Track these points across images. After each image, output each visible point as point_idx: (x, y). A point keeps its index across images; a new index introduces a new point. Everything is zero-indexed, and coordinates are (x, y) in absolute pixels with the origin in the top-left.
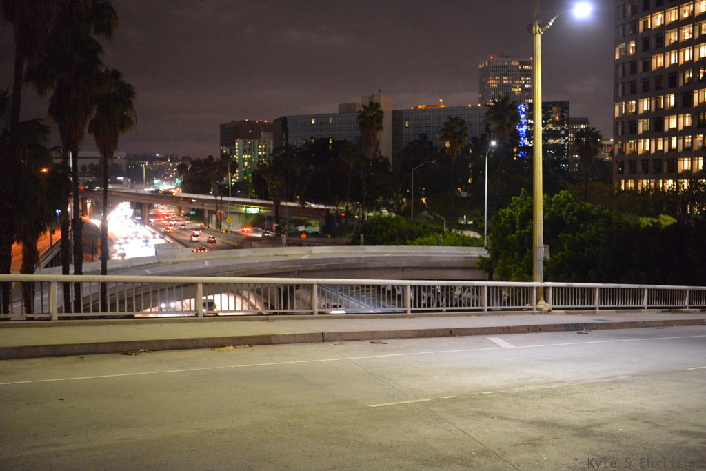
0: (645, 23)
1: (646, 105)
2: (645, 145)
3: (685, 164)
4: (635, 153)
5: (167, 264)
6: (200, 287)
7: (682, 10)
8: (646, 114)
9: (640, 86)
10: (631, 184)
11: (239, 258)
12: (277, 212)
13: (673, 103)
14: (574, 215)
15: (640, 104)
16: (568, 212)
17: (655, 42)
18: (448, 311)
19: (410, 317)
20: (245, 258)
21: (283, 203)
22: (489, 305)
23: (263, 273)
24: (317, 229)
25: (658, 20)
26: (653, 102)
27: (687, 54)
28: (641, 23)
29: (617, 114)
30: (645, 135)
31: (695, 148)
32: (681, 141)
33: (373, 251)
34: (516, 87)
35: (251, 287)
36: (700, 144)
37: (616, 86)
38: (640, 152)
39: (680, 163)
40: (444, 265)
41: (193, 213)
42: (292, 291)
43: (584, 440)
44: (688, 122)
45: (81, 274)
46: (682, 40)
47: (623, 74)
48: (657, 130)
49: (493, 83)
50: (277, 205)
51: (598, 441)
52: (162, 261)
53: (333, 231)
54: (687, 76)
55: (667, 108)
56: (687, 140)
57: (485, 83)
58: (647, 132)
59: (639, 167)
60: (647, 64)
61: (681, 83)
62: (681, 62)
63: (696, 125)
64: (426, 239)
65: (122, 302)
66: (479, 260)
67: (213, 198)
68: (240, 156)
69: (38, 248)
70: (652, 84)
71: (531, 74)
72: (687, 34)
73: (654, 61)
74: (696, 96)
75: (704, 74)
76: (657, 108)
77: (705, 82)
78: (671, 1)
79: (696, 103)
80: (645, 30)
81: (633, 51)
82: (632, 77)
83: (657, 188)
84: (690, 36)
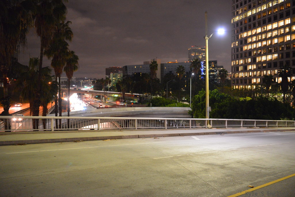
0: (241, 36)
1: (241, 62)
2: (241, 75)
3: (254, 81)
4: (238, 77)
5: (89, 113)
6: (99, 121)
7: (252, 32)
8: (242, 65)
9: (239, 56)
10: (237, 87)
11: (112, 111)
12: (124, 96)
13: (250, 61)
14: (219, 97)
15: (240, 61)
16: (217, 96)
17: (244, 41)
18: (178, 128)
19: (167, 130)
20: (114, 111)
21: (126, 93)
22: (192, 126)
23: (120, 116)
24: (137, 102)
25: (245, 35)
26: (244, 61)
27: (254, 46)
28: (240, 36)
29: (232, 65)
30: (241, 71)
31: (257, 75)
32: (253, 73)
33: (154, 109)
34: (200, 56)
35: (115, 120)
36: (259, 74)
37: (232, 56)
38: (240, 77)
39: (253, 80)
40: (177, 113)
41: (97, 96)
42: (128, 122)
43: (222, 169)
44: (255, 67)
45: (61, 116)
46: (253, 41)
47: (234, 52)
48: (245, 69)
49: (193, 55)
50: (124, 94)
51: (227, 170)
52: (87, 112)
53: (142, 102)
54: (254, 52)
55: (248, 63)
56: (255, 73)
57: (190, 55)
59: (240, 81)
60: (242, 49)
61: (253, 55)
62: (253, 48)
63: (257, 68)
64: (172, 105)
65: (74, 125)
66: (188, 111)
67: (103, 92)
68: (112, 78)
69: (48, 108)
70: (243, 55)
71: (205, 52)
72: (254, 39)
73: (244, 48)
74: (257, 59)
75: (260, 52)
76: (245, 63)
77: (260, 55)
78: (249, 29)
79: (257, 61)
80: (241, 38)
81: (237, 45)
82: (237, 53)
83: (245, 88)
84: (256, 40)
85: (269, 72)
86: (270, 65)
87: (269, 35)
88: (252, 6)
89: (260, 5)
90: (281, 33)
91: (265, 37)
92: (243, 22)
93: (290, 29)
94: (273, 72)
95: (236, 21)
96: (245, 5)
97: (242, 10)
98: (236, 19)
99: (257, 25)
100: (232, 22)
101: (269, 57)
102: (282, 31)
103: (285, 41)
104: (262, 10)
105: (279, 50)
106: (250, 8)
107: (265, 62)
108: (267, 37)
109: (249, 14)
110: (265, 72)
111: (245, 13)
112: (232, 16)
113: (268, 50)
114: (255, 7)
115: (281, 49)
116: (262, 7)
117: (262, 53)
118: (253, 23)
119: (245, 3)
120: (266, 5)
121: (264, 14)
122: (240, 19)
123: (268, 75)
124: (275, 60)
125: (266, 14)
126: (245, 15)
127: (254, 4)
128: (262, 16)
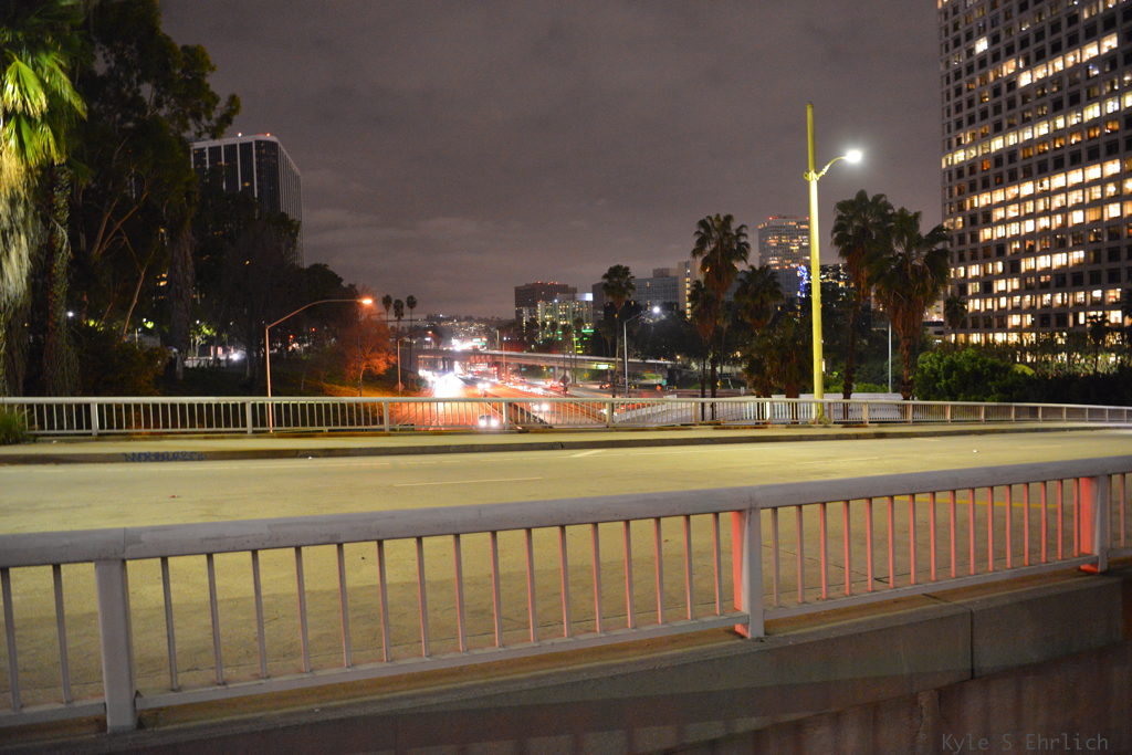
0: (972, 202)
2: (974, 305)
4: (966, 311)
7: (1007, 192)
8: (975, 279)
9: (967, 255)
10: (962, 337)
13: (1000, 269)
15: (969, 270)
17: (985, 217)
25: (983, 200)
26: (982, 269)
27: (1014, 229)
28: (968, 202)
30: (975, 296)
31: (1024, 307)
32: (1010, 301)
34: (794, 246)
36: (1029, 304)
38: (971, 310)
39: (1010, 320)
41: (523, 369)
46: (1008, 217)
48: (986, 292)
54: (1014, 247)
55: (995, 273)
56: (1015, 301)
57: (765, 243)
58: (976, 293)
59: (970, 323)
60: (975, 237)
61: (1008, 253)
62: (1008, 236)
63: (1024, 287)
70: (980, 252)
71: (807, 232)
72: (1013, 211)
73: (981, 234)
74: (1023, 264)
75: (1030, 246)
76: (986, 274)
77: (1031, 252)
78: (997, 184)
79: (1023, 270)
80: (972, 207)
81: (961, 226)
82: (961, 248)
83: (987, 341)
84: (1017, 214)
85: (1058, 298)
86: (1063, 280)
87: (1058, 201)
88: (1005, 125)
89: (1028, 122)
90: (1093, 198)
91: (1045, 207)
92: (979, 168)
93: (1120, 187)
94: (1071, 298)
95: (956, 162)
96: (984, 122)
97: (973, 135)
98: (955, 156)
99: (1022, 176)
100: (944, 165)
101: (1059, 260)
102: (1096, 193)
103: (1106, 218)
104: (1036, 136)
105: (1087, 241)
106: (998, 130)
107: (1047, 271)
108: (1053, 208)
109: (997, 144)
110: (1047, 297)
111: (982, 142)
112: (944, 150)
113: (1057, 240)
114: (1012, 127)
115: (1092, 239)
116: (1036, 129)
117: (1038, 249)
118: (1008, 169)
119: (984, 115)
120: (1046, 125)
121: (1041, 147)
122: (968, 158)
123: (1055, 305)
124: (1075, 265)
125: (1047, 148)
126: (983, 149)
127: (1011, 121)
128: (1036, 152)
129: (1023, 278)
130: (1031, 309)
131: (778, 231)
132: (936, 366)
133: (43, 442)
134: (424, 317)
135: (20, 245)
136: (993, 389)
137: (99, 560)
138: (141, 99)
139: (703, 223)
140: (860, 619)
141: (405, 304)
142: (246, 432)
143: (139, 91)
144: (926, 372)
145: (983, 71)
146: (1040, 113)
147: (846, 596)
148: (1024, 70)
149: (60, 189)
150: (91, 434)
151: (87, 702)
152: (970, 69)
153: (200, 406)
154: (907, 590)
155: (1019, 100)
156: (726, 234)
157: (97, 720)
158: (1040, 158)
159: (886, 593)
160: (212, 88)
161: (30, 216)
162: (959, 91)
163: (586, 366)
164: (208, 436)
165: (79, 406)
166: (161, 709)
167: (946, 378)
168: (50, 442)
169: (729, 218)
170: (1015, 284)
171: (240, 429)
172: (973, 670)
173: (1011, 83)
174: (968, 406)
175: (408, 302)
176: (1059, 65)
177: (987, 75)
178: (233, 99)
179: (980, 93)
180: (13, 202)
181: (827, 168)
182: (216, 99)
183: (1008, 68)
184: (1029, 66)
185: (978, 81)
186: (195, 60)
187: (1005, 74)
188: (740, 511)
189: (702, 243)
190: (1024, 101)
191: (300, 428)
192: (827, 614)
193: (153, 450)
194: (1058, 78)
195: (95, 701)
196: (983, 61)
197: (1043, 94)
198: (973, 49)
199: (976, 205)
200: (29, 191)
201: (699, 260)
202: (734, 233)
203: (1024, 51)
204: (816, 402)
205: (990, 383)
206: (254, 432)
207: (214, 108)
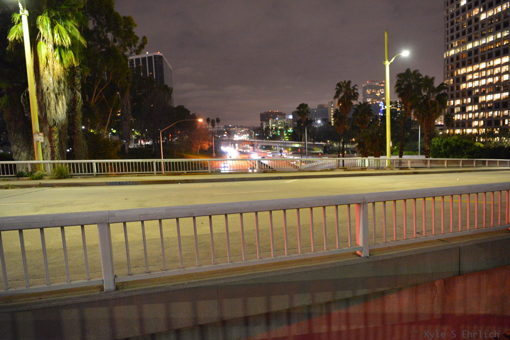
2: (458, 117)
7: (474, 67)
8: (458, 106)
9: (455, 95)
10: (451, 131)
13: (470, 101)
15: (456, 102)
24: (322, 151)
25: (462, 71)
26: (461, 101)
27: (476, 83)
28: (456, 72)
30: (458, 113)
31: (480, 117)
32: (473, 115)
34: (378, 93)
38: (456, 119)
39: (473, 123)
41: (264, 147)
46: (474, 78)
47: (448, 91)
48: (463, 111)
55: (467, 103)
56: (476, 115)
57: (365, 92)
59: (455, 125)
60: (458, 88)
61: (473, 94)
62: (474, 87)
63: (480, 109)
70: (461, 95)
71: (384, 88)
73: (461, 86)
74: (480, 99)
75: (483, 91)
76: (463, 103)
77: (484, 94)
78: (469, 64)
79: (480, 101)
80: (457, 74)
81: (452, 83)
82: (452, 92)
83: (463, 132)
84: (477, 77)
85: (496, 114)
86: (498, 105)
87: (497, 71)
88: (473, 38)
89: (484, 36)
91: (491, 73)
92: (461, 57)
94: (502, 113)
95: (450, 55)
96: (463, 37)
97: (458, 43)
98: (450, 52)
99: (481, 60)
100: (445, 57)
101: (497, 96)
104: (488, 42)
106: (470, 40)
107: (491, 101)
108: (494, 74)
109: (469, 46)
110: (491, 113)
111: (462, 46)
112: (445, 50)
113: (496, 88)
114: (477, 38)
116: (487, 39)
117: (487, 92)
118: (474, 57)
119: (464, 33)
120: (493, 37)
121: (490, 47)
122: (456, 53)
123: (494, 117)
124: (504, 99)
125: (492, 47)
126: (463, 48)
127: (476, 36)
128: (487, 49)
129: (480, 105)
130: (483, 118)
131: (371, 87)
132: (440, 144)
133: (75, 178)
134: (223, 126)
135: (63, 99)
136: (465, 153)
137: (99, 223)
138: (107, 39)
139: (339, 85)
140: (410, 249)
141: (215, 121)
142: (153, 173)
143: (107, 36)
144: (435, 146)
145: (464, 13)
146: (490, 31)
147: (404, 239)
148: (483, 12)
149: (77, 77)
150: (93, 175)
151: (96, 280)
152: (458, 13)
153: (135, 163)
154: (431, 237)
155: (480, 26)
156: (349, 89)
157: (100, 287)
158: (489, 52)
159: (422, 239)
160: (135, 34)
161: (66, 88)
162: (452, 23)
163: (290, 146)
164: (139, 175)
165: (88, 164)
166: (125, 282)
167: (445, 149)
168: (78, 178)
169: (349, 82)
170: (476, 107)
171: (151, 172)
172: (459, 271)
173: (477, 18)
174: (454, 160)
175: (217, 120)
176: (499, 9)
177: (465, 15)
178: (144, 38)
179: (462, 24)
180: (59, 82)
181: (393, 59)
182: (137, 38)
183: (475, 12)
184: (485, 10)
185: (461, 18)
186: (128, 21)
187: (474, 15)
188: (359, 204)
189: (338, 93)
190: (483, 26)
191: (175, 172)
192: (396, 247)
193: (118, 181)
194: (499, 15)
195: (99, 279)
196: (464, 9)
197: (491, 23)
198: (459, 4)
199: (459, 73)
200: (65, 77)
201: (337, 100)
202: (352, 89)
203: (484, 3)
204: (388, 159)
205: (463, 151)
206: (157, 173)
207: (137, 42)
